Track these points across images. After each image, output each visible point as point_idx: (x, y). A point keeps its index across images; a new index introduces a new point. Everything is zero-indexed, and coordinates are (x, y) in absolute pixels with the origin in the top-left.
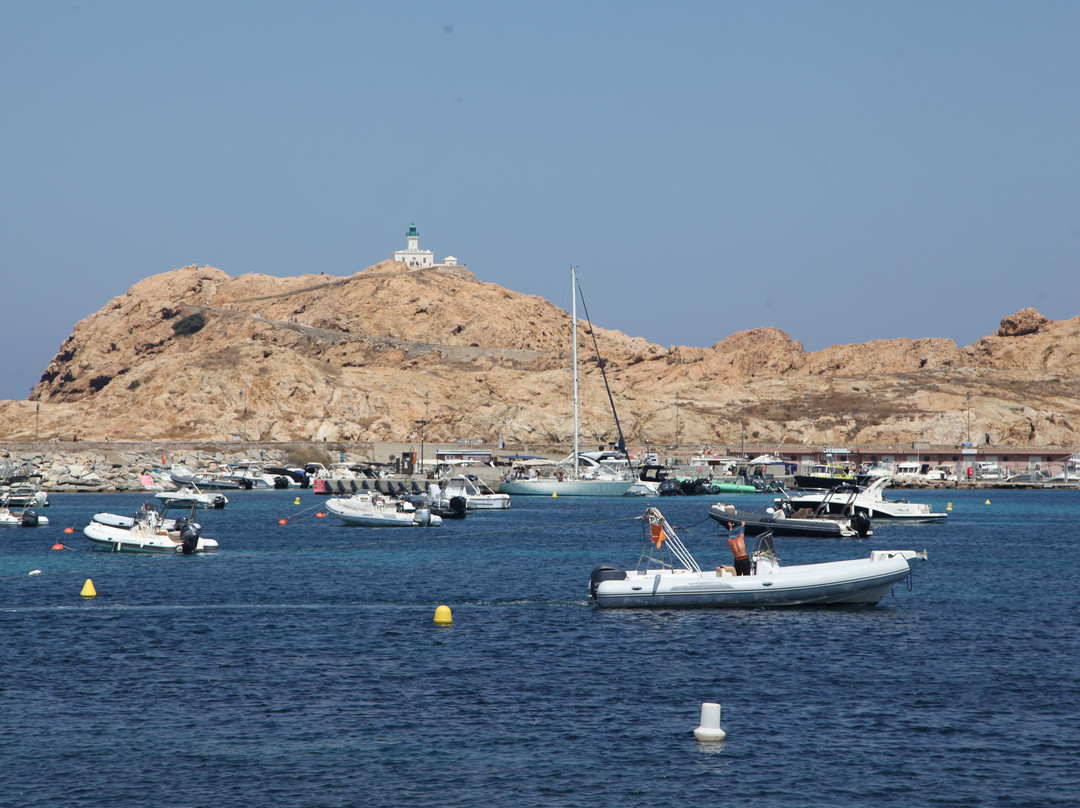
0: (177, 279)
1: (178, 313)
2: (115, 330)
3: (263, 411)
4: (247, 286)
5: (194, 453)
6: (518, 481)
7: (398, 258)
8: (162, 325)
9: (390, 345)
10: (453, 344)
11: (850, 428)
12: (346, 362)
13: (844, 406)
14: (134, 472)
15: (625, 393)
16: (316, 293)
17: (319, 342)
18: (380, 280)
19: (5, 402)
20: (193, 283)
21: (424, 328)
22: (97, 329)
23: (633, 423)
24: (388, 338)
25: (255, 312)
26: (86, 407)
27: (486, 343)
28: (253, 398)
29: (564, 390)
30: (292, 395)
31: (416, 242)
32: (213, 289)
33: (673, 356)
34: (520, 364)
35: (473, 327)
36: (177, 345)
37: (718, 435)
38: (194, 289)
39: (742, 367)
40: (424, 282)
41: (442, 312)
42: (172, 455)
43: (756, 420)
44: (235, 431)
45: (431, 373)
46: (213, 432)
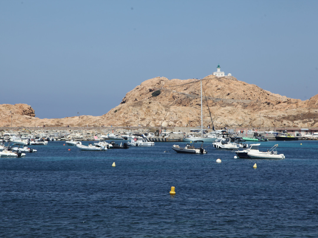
0: (154, 81)
1: (153, 90)
2: (136, 95)
3: (148, 118)
4: (173, 82)
5: (123, 130)
6: (187, 138)
7: (214, 74)
8: (149, 93)
9: (209, 99)
10: (227, 98)
11: (312, 123)
12: (197, 104)
13: (311, 117)
14: (93, 135)
15: (248, 113)
16: (190, 84)
17: (190, 98)
18: (208, 80)
19: (83, 116)
20: (158, 82)
21: (219, 94)
22: (132, 95)
23: (250, 121)
24: (209, 97)
25: (174, 90)
26: (103, 117)
27: (236, 98)
28: (145, 115)
29: (231, 112)
30: (156, 114)
31: (220, 69)
32: (164, 83)
33: (289, 101)
34: (246, 104)
35: (232, 93)
36: (152, 99)
37: (274, 125)
38: (158, 83)
39: (308, 104)
40: (220, 81)
41: (224, 89)
42: (116, 130)
43: (285, 120)
44: (140, 124)
45: (195, 108)
46: (134, 124)
